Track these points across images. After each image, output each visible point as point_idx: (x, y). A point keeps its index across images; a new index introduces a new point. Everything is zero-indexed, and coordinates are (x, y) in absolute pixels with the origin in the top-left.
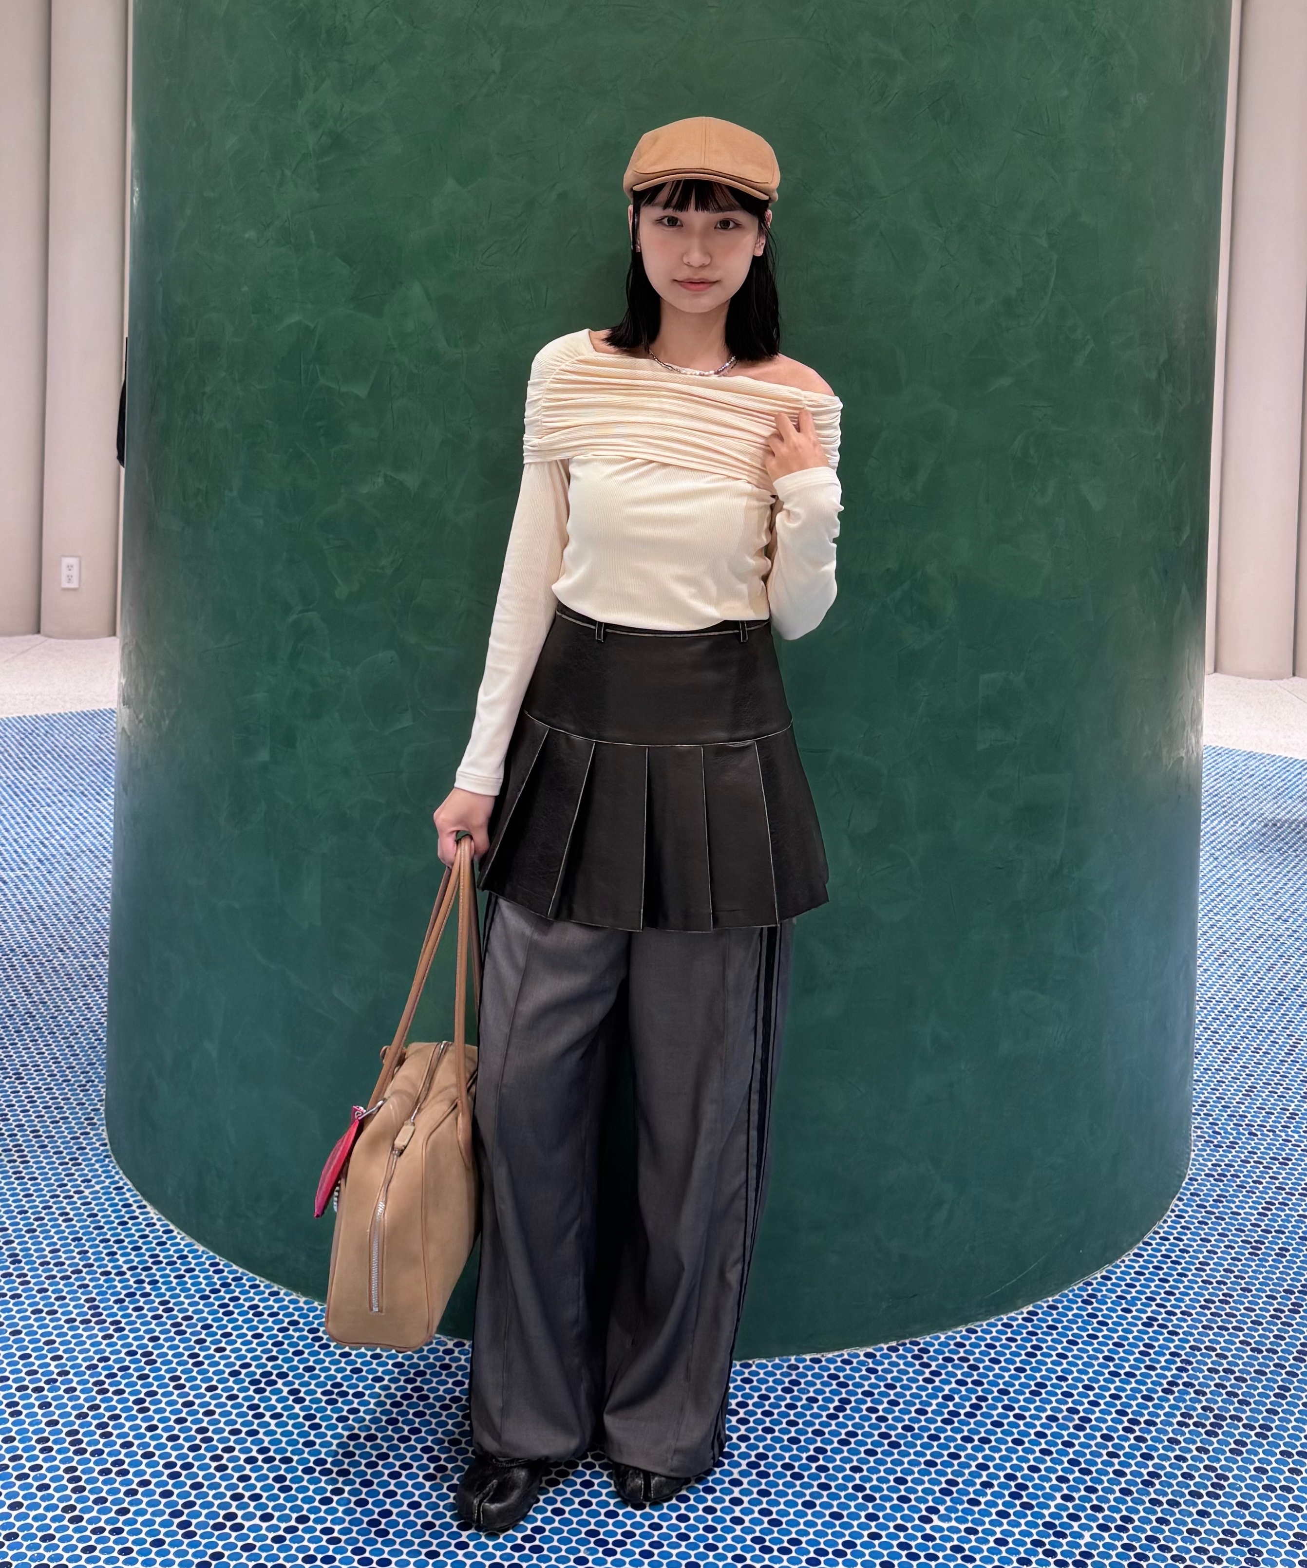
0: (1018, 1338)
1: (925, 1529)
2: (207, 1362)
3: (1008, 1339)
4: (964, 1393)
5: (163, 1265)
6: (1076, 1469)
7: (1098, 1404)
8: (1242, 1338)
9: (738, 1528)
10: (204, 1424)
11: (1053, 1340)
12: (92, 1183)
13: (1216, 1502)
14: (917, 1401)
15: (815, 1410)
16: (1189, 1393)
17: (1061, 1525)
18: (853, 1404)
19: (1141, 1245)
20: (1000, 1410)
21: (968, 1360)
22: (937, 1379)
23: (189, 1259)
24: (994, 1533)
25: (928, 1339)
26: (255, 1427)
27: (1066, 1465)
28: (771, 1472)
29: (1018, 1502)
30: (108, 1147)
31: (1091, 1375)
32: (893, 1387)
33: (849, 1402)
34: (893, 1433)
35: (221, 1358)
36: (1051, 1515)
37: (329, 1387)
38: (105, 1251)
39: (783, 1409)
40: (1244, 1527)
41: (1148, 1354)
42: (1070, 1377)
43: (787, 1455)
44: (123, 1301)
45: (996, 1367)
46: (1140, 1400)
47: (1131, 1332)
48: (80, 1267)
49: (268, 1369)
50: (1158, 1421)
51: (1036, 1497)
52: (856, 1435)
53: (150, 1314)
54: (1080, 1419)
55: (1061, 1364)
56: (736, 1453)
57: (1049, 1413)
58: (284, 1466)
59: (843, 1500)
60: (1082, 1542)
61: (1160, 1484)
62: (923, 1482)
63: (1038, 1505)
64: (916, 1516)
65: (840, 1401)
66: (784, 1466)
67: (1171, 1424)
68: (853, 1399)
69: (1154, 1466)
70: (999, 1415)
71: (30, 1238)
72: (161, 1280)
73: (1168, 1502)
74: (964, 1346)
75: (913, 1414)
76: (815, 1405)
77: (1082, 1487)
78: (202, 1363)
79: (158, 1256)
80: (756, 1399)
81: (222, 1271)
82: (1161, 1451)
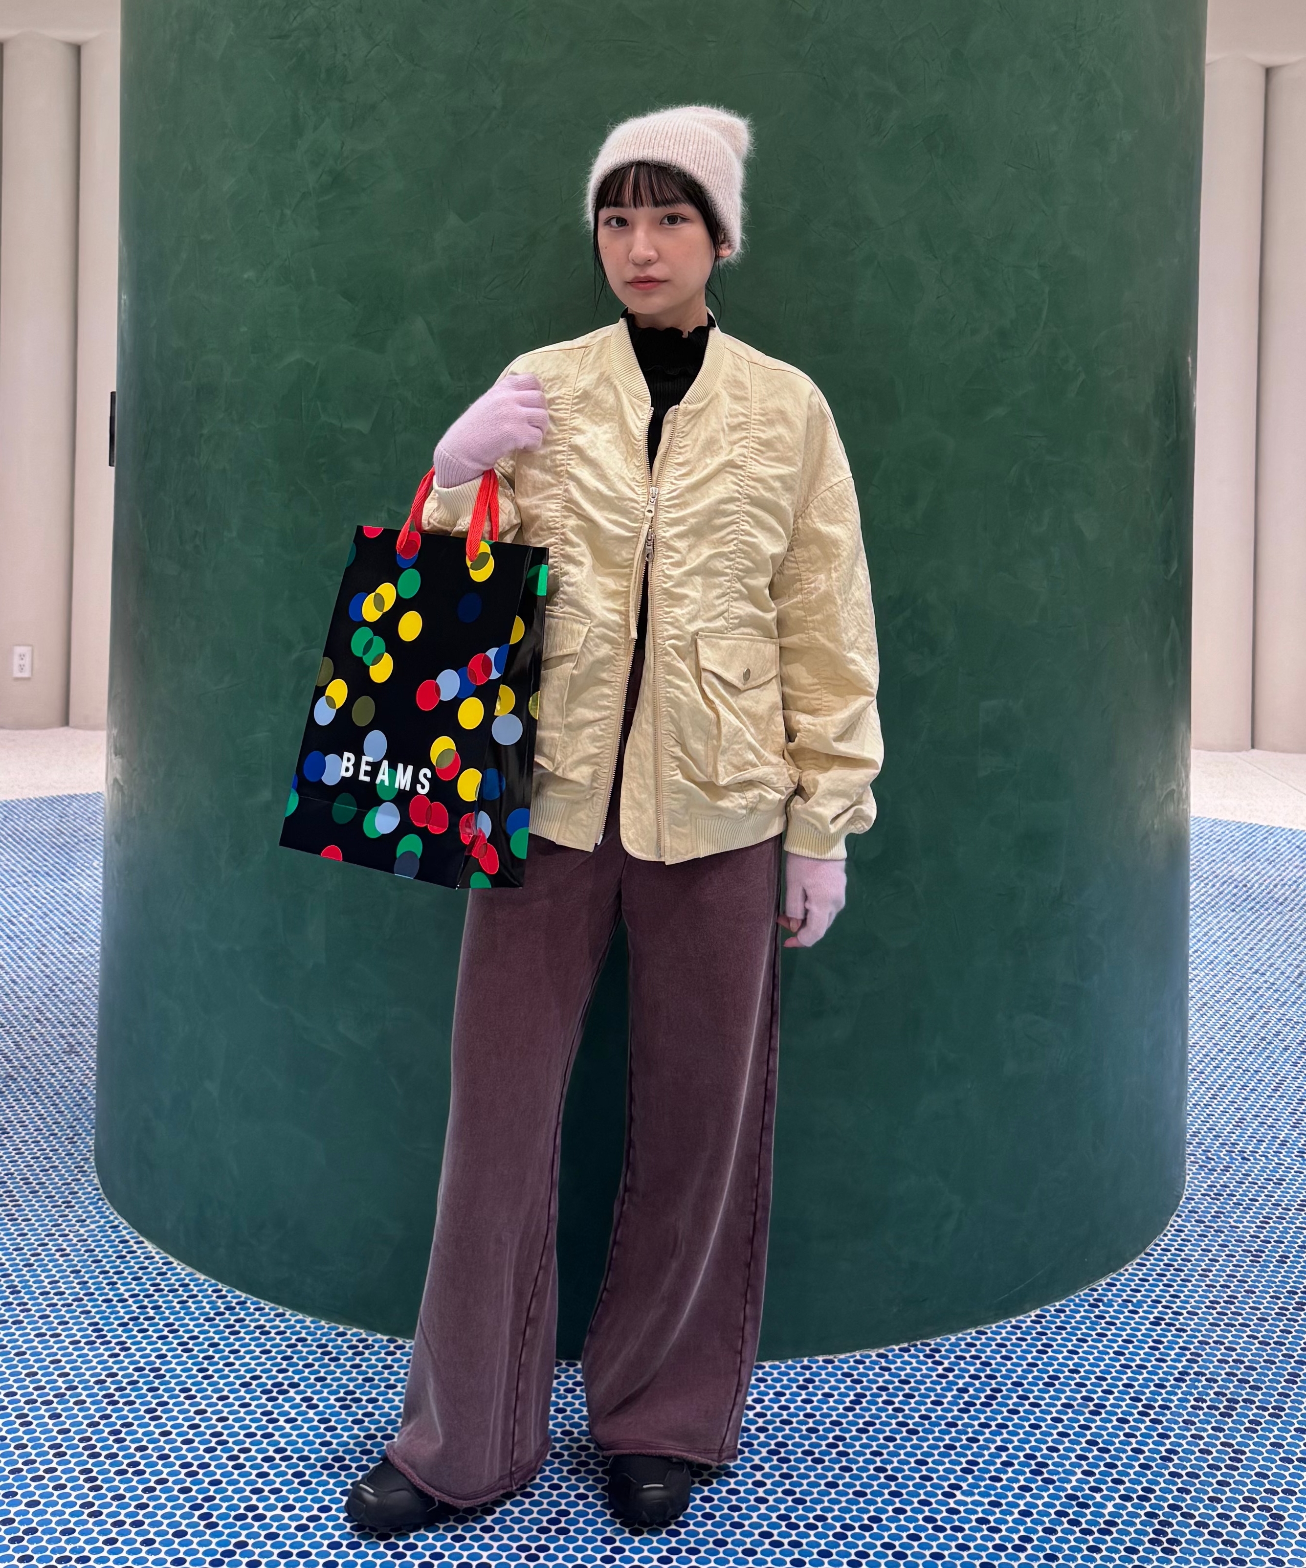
0: (1028, 1337)
1: (949, 1504)
2: (216, 1375)
3: (1017, 1339)
4: (978, 1385)
5: (165, 1292)
6: (1095, 1448)
7: (1112, 1393)
8: (1249, 1333)
9: (763, 1507)
10: (219, 1429)
11: (1062, 1339)
12: (87, 1222)
13: (1235, 1473)
14: (932, 1394)
15: (832, 1404)
16: (1200, 1381)
17: (1083, 1496)
18: (869, 1398)
19: (1143, 1255)
20: (1015, 1400)
21: (979, 1358)
22: (951, 1375)
23: (191, 1287)
24: (1018, 1505)
25: (938, 1340)
26: (270, 1430)
27: (1084, 1445)
28: (792, 1457)
29: (1039, 1478)
30: (101, 1191)
31: (1103, 1368)
32: (907, 1382)
33: (865, 1396)
34: (910, 1422)
35: (230, 1371)
36: (1073, 1488)
37: (341, 1395)
38: (105, 1282)
39: (799, 1403)
40: (1264, 1494)
41: (1158, 1349)
42: (1082, 1370)
43: (807, 1443)
44: (127, 1324)
45: (1008, 1363)
46: (1153, 1388)
47: (1140, 1330)
48: (81, 1296)
49: (279, 1380)
50: (1172, 1405)
51: (1058, 1473)
52: (874, 1424)
53: (156, 1335)
54: (1095, 1405)
55: (1072, 1359)
56: (755, 1442)
57: (1064, 1401)
58: (302, 1464)
59: (865, 1480)
60: (1106, 1512)
61: (1179, 1459)
62: (944, 1463)
63: (1059, 1480)
64: (939, 1492)
65: (855, 1395)
66: (804, 1453)
67: (1186, 1408)
68: (868, 1393)
69: (1171, 1444)
70: (1014, 1404)
71: (28, 1271)
72: (164, 1305)
73: (1188, 1474)
74: (975, 1345)
75: (929, 1405)
76: (831, 1400)
77: (1102, 1464)
78: (212, 1377)
79: (159, 1284)
80: (772, 1396)
81: (226, 1297)
82: (1177, 1431)
